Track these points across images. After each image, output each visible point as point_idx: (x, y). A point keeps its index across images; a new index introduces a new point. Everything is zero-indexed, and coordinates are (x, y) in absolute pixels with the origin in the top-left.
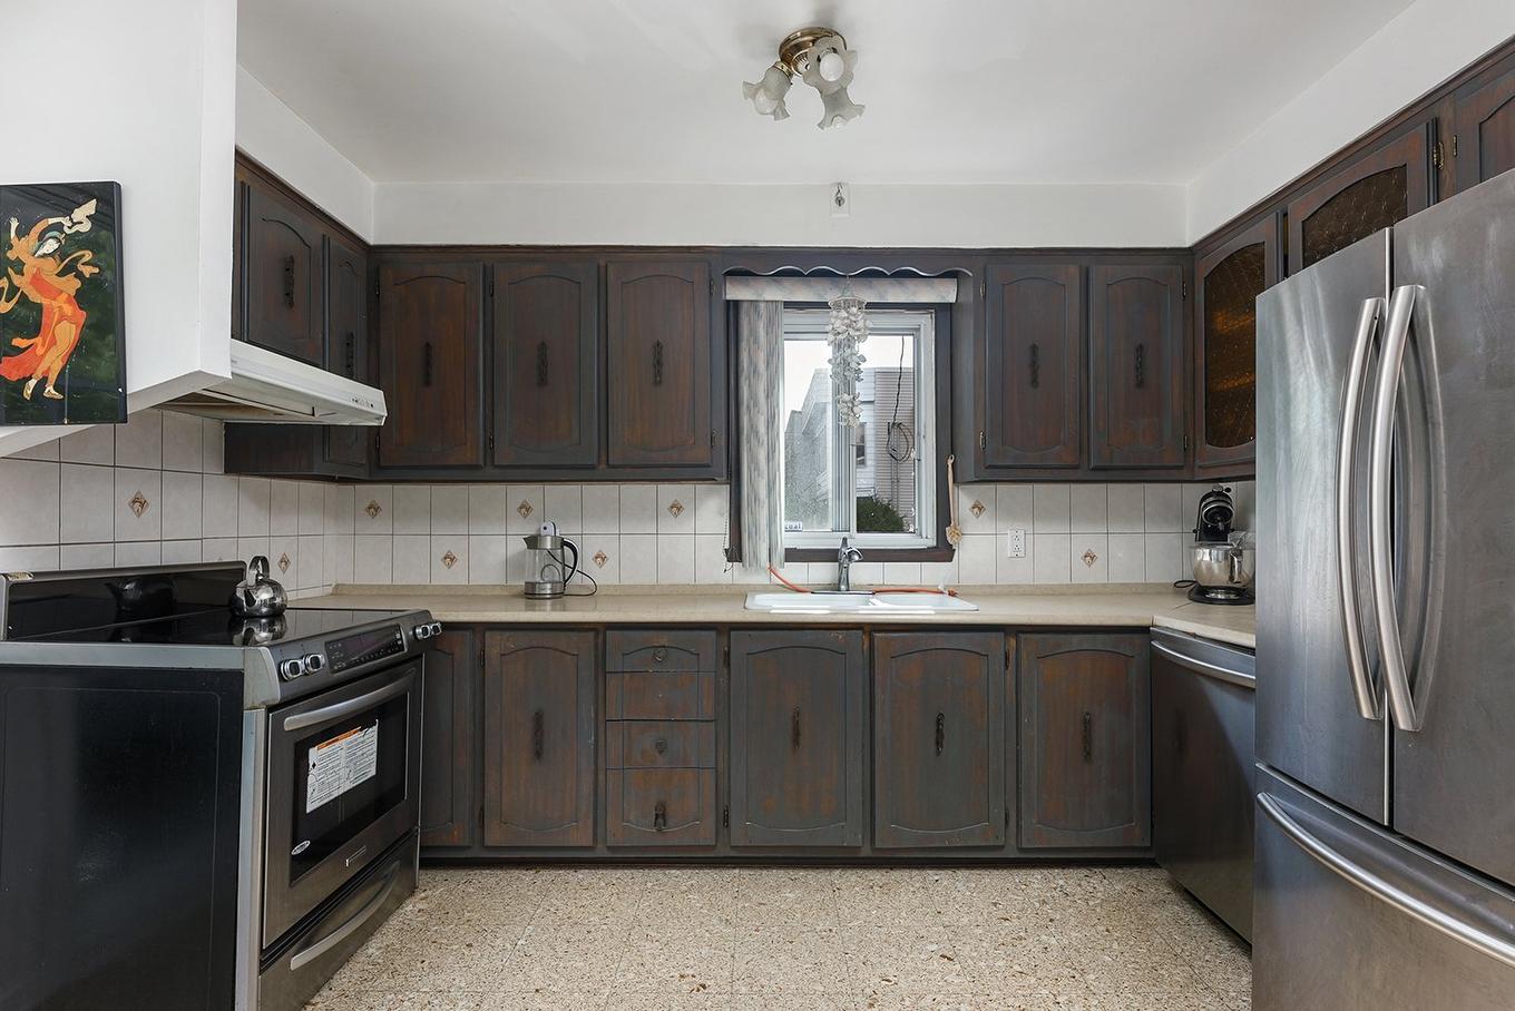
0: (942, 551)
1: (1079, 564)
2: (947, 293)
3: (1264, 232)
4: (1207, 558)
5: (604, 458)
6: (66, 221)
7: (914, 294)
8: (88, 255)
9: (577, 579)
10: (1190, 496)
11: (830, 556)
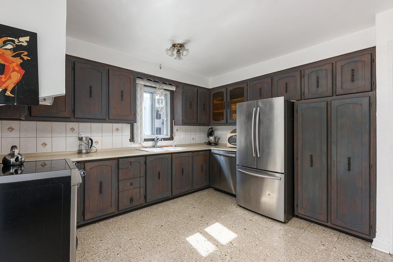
0: (172, 138)
1: (192, 140)
2: (173, 88)
3: (223, 90)
4: (212, 138)
5: (108, 117)
6: (16, 40)
7: (168, 88)
8: (26, 53)
9: (93, 148)
10: (206, 128)
11: (153, 140)
